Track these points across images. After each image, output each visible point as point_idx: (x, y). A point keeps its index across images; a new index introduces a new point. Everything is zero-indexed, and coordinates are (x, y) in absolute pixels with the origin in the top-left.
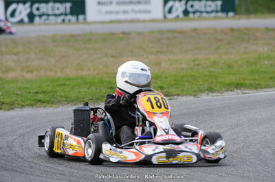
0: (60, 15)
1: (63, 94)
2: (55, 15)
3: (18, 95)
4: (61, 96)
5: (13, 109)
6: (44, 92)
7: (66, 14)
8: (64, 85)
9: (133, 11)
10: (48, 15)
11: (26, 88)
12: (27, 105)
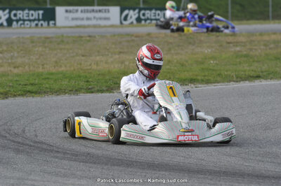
0: (34, 20)
1: (47, 86)
2: (30, 20)
3: (10, 86)
4: (47, 88)
5: (7, 98)
6: (32, 84)
7: (39, 20)
8: (48, 78)
9: (94, 18)
10: (24, 20)
11: (16, 81)
12: (19, 95)
